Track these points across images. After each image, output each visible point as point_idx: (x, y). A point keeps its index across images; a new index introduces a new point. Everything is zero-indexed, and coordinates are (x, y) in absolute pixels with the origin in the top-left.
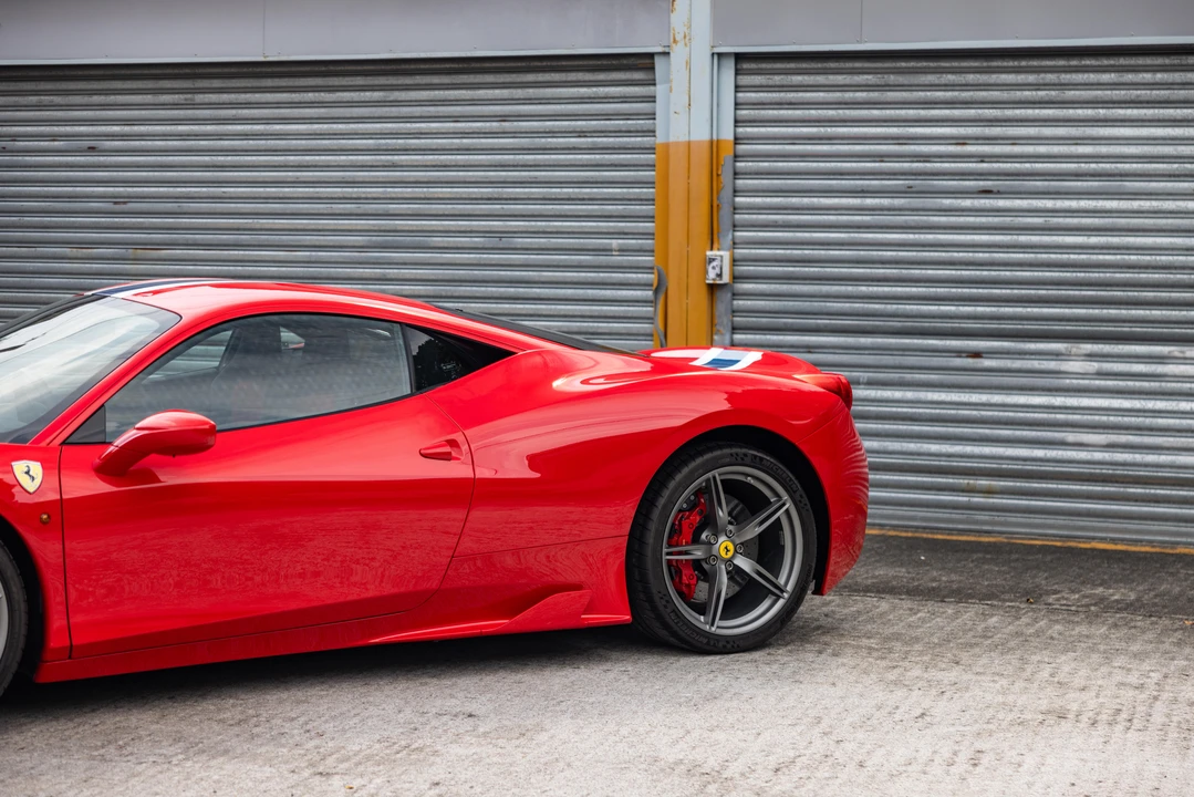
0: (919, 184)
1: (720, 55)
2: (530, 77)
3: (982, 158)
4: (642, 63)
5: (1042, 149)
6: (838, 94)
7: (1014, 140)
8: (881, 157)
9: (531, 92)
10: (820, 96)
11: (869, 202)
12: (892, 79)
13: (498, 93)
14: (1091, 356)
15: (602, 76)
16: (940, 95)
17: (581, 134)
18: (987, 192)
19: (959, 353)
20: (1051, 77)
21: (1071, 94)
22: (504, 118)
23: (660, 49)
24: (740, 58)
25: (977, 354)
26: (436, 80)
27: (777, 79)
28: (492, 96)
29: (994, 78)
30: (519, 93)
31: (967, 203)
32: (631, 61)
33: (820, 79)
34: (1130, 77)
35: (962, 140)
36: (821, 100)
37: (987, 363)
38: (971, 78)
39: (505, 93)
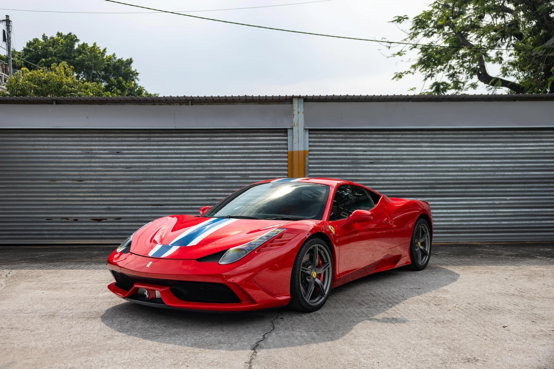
0: (355, 162)
1: (305, 129)
2: (252, 134)
3: (370, 155)
4: (285, 131)
6: (335, 139)
7: (378, 151)
8: (346, 155)
9: (252, 138)
10: (330, 140)
11: (343, 166)
12: (348, 136)
13: (243, 138)
15: (272, 134)
16: (360, 140)
17: (267, 149)
18: (371, 163)
20: (386, 136)
21: (391, 140)
22: (244, 145)
23: (289, 127)
24: (310, 130)
26: (224, 135)
27: (319, 136)
28: (241, 139)
29: (373, 136)
30: (249, 138)
31: (367, 166)
32: (280, 130)
33: (330, 136)
34: (404, 136)
35: (365, 151)
38: (367, 136)
39: (245, 138)
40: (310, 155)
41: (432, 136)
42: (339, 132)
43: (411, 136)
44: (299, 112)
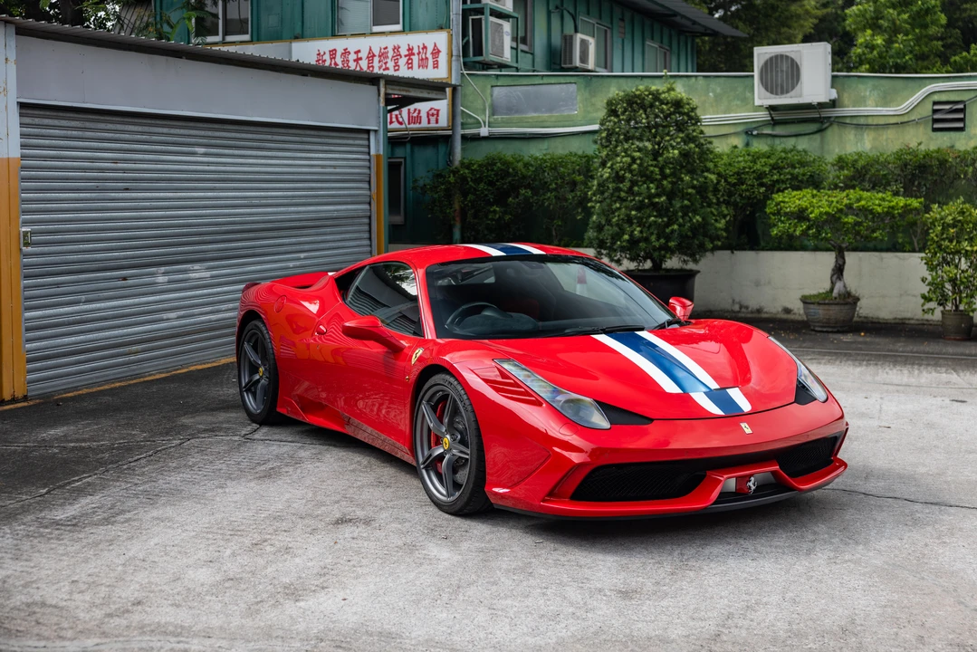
0: (101, 185)
3: (124, 170)
5: (145, 166)
6: (65, 132)
7: (135, 161)
8: (85, 170)
10: (57, 132)
11: (81, 195)
12: (88, 125)
14: (165, 273)
18: (127, 189)
19: (118, 278)
20: (146, 129)
21: (155, 138)
24: (22, 106)
25: (125, 279)
27: (37, 121)
31: (120, 195)
33: (56, 122)
34: (173, 131)
35: (115, 161)
36: (57, 135)
37: (130, 282)
38: (119, 127)
40: (24, 168)
41: (210, 133)
42: (72, 115)
43: (182, 131)
44: (6, 59)
